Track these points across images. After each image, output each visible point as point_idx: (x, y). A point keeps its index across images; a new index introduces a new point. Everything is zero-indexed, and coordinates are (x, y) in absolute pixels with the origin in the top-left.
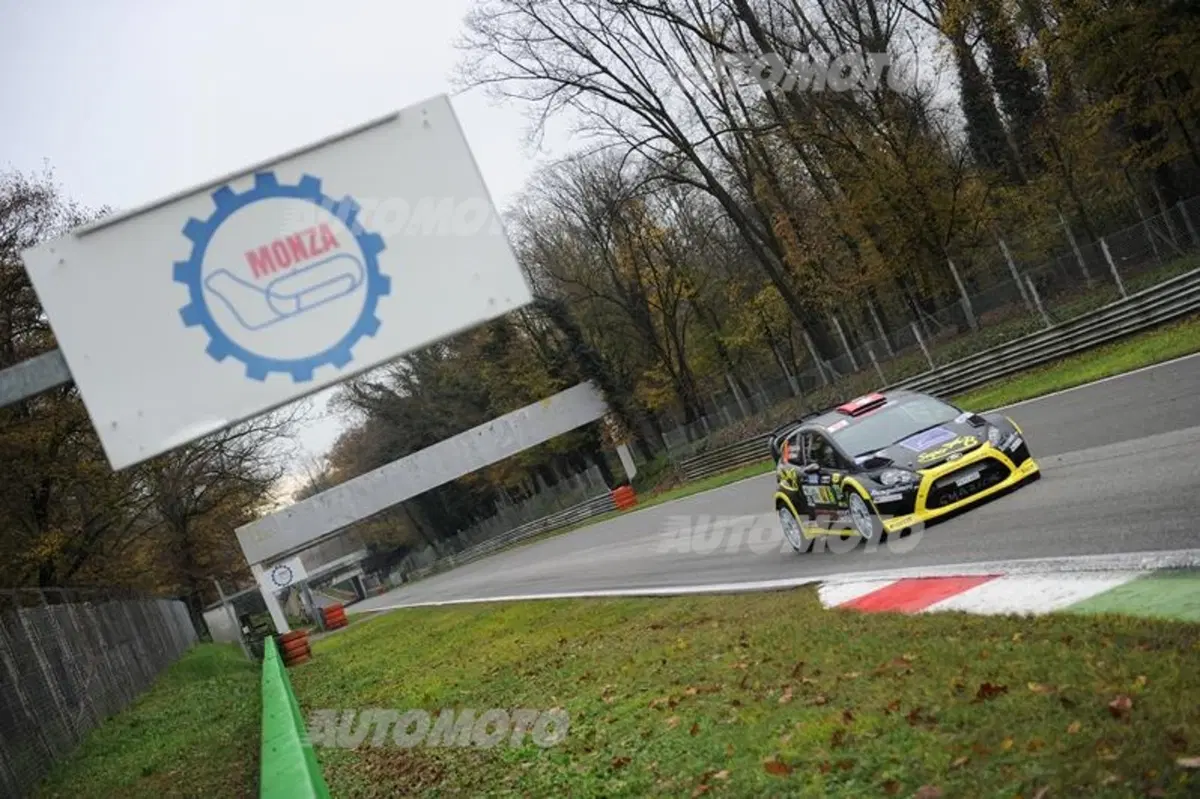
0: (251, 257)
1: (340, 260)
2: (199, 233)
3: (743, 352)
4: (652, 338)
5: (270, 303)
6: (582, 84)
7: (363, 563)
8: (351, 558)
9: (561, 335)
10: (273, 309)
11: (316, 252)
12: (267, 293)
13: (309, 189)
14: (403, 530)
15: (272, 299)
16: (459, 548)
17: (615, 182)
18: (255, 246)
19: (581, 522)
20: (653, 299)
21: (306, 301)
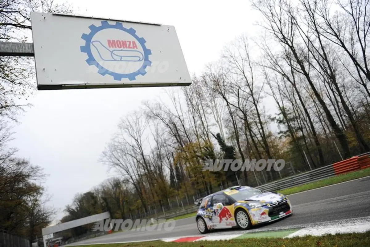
0: (109, 41)
1: (136, 52)
2: (94, 30)
3: (133, 210)
4: (119, 206)
5: (112, 55)
6: (117, 165)
7: (62, 239)
8: (59, 238)
9: (105, 203)
10: (113, 57)
11: (130, 47)
12: (112, 52)
13: (132, 32)
14: (70, 234)
15: (113, 54)
16: (79, 238)
17: (119, 180)
18: (111, 39)
19: (102, 235)
20: (121, 199)
21: (123, 59)
